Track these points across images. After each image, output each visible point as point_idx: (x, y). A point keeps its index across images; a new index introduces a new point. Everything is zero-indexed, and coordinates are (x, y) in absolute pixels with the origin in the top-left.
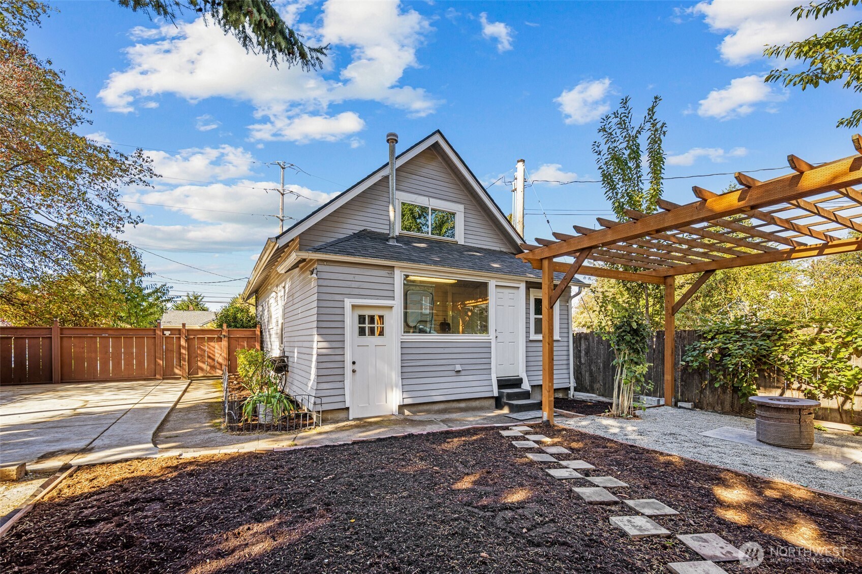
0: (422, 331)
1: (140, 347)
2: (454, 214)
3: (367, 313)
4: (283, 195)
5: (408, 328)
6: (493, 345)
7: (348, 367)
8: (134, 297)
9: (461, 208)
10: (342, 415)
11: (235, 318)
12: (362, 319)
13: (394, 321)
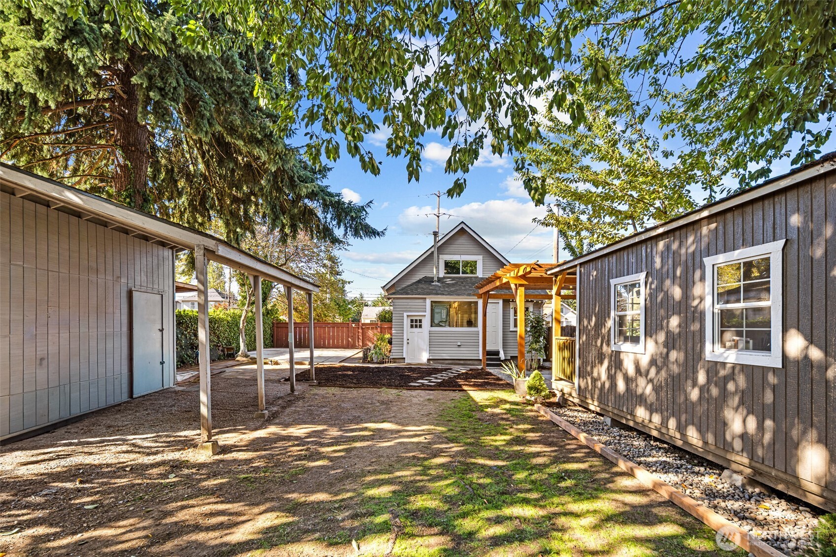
0: (439, 326)
1: (343, 332)
2: (476, 262)
3: (414, 318)
4: (438, 217)
5: (433, 325)
6: (480, 333)
7: (405, 342)
8: (342, 305)
9: (481, 257)
10: (402, 361)
11: (385, 317)
12: (412, 321)
13: (426, 322)
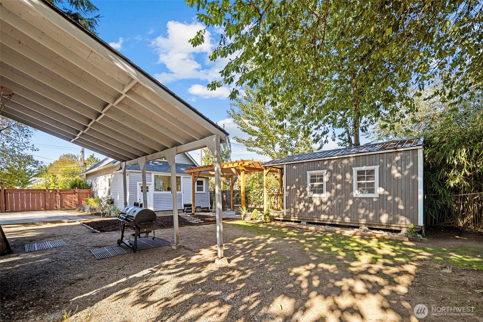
0: (160, 191)
5: (156, 190)
6: (182, 194)
7: (138, 201)
12: (142, 187)
13: (151, 188)
